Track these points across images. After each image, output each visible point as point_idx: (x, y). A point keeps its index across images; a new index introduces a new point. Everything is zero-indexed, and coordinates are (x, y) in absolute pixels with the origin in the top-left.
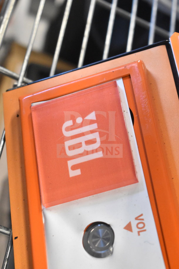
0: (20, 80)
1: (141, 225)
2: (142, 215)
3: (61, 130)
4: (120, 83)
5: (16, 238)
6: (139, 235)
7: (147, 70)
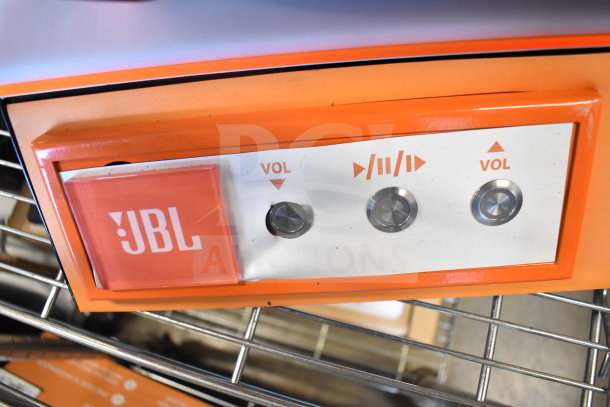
0: (61, 285)
1: (277, 168)
2: (262, 165)
3: (136, 255)
4: (66, 176)
5: (269, 303)
6: (289, 172)
7: (46, 134)
